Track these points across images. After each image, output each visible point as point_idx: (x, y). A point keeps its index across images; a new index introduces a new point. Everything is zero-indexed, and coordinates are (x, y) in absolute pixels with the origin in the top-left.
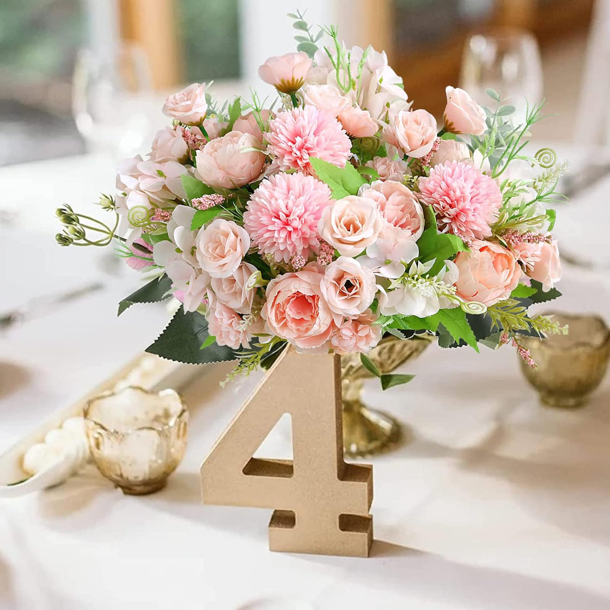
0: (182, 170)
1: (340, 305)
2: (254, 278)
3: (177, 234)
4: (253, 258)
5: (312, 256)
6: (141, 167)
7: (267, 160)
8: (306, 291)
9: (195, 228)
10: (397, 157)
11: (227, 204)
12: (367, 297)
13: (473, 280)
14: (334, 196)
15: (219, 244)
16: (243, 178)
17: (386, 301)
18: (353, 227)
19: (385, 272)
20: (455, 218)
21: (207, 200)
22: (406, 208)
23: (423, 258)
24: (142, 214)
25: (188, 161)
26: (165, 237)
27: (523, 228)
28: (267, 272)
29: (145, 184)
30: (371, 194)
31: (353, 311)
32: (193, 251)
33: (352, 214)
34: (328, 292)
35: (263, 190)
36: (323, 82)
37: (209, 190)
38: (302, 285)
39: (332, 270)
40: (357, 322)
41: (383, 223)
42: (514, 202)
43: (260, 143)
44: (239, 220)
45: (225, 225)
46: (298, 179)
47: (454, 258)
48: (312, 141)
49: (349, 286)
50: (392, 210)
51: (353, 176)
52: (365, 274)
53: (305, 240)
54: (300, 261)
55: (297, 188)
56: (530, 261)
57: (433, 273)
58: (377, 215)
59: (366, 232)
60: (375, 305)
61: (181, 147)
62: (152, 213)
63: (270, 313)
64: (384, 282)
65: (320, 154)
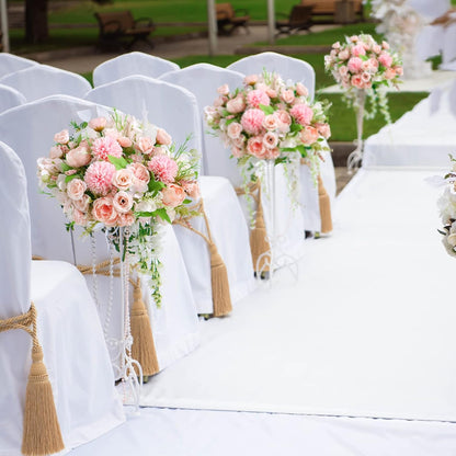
7: (92, 156)
18: (123, 180)
27: (186, 178)
29: (48, 166)
31: (125, 211)
32: (66, 190)
33: (123, 175)
36: (111, 127)
46: (103, 163)
47: (161, 190)
48: (108, 149)
56: (189, 191)
65: (111, 154)
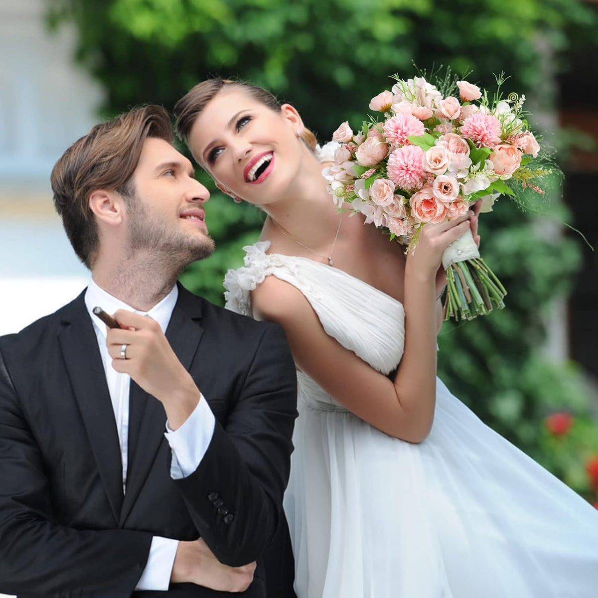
0: (352, 164)
1: (445, 198)
2: (402, 201)
3: (360, 194)
4: (398, 191)
5: (424, 181)
6: (333, 170)
8: (427, 198)
9: (367, 188)
10: (446, 122)
11: (378, 171)
12: (456, 189)
13: (501, 165)
14: (424, 150)
15: (381, 191)
16: (381, 157)
17: (465, 189)
19: (460, 176)
20: (482, 140)
21: (368, 173)
22: (459, 143)
23: (475, 163)
24: (341, 190)
25: (353, 159)
26: (355, 197)
28: (407, 196)
30: (440, 143)
34: (438, 194)
35: (391, 159)
37: (367, 168)
38: (425, 195)
39: (436, 184)
40: (456, 203)
41: (451, 154)
42: (506, 122)
43: (382, 139)
44: (385, 177)
45: (380, 181)
49: (446, 188)
50: (453, 146)
51: (429, 138)
52: (451, 180)
53: (418, 174)
54: (420, 185)
55: (406, 153)
57: (481, 168)
58: (447, 151)
59: (445, 161)
60: (461, 192)
61: (347, 154)
62: (345, 188)
63: (415, 213)
64: (461, 180)
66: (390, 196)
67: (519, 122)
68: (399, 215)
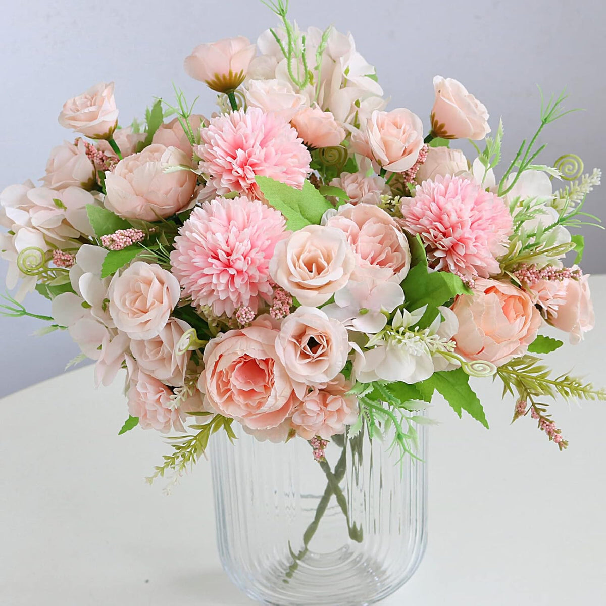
0: (88, 198)
1: (302, 370)
2: (187, 339)
3: (84, 283)
4: (185, 312)
5: (262, 307)
6: (33, 196)
7: (200, 181)
8: (256, 354)
9: (107, 275)
10: (372, 173)
11: (149, 241)
12: (337, 358)
13: (477, 333)
14: (290, 227)
15: (139, 295)
16: (169, 207)
17: (363, 364)
18: (313, 266)
19: (360, 325)
20: (451, 251)
21: (122, 237)
22: (386, 239)
23: (410, 305)
24: (35, 258)
25: (95, 186)
26: (67, 288)
27: (542, 261)
28: (204, 330)
29: (40, 218)
30: (338, 223)
31: (320, 377)
32: (105, 305)
33: (314, 250)
34: (286, 353)
35: (195, 223)
36: (269, 76)
37: (123, 223)
38: (250, 345)
39: (291, 325)
40: (326, 393)
41: (356, 260)
42: (529, 226)
43: (190, 160)
44: (164, 261)
45: (146, 269)
46: (241, 205)
47: (451, 303)
48: (258, 154)
49: (313, 345)
50: (367, 242)
51: (314, 198)
52: (334, 328)
53: (253, 285)
54: (247, 314)
55: (240, 217)
56: (553, 305)
57: (424, 324)
58: (348, 250)
59: (334, 273)
60: (348, 369)
61: (84, 168)
62: (49, 256)
63: (209, 384)
64: (360, 338)
65: (269, 171)
66: (160, 316)
67: (563, 236)
68: (166, 374)
